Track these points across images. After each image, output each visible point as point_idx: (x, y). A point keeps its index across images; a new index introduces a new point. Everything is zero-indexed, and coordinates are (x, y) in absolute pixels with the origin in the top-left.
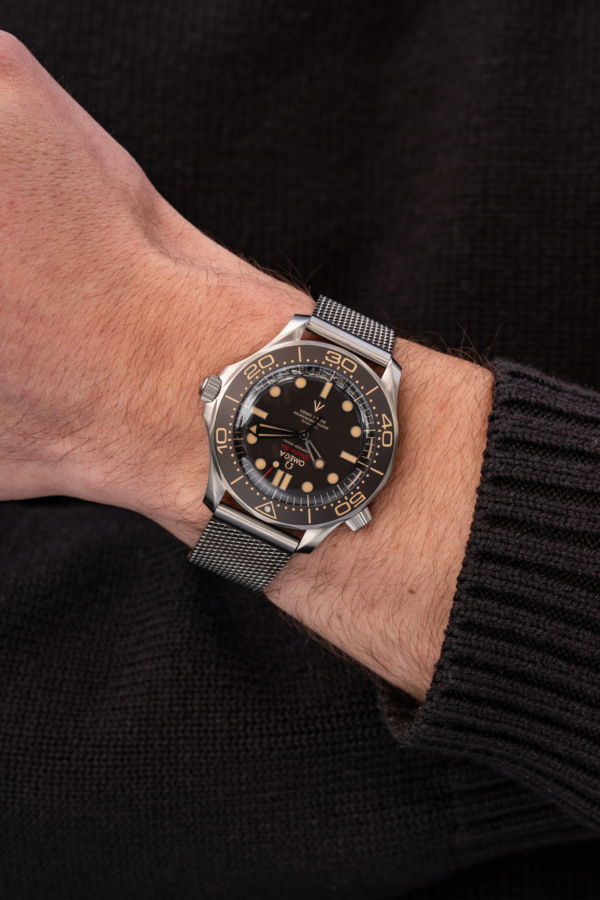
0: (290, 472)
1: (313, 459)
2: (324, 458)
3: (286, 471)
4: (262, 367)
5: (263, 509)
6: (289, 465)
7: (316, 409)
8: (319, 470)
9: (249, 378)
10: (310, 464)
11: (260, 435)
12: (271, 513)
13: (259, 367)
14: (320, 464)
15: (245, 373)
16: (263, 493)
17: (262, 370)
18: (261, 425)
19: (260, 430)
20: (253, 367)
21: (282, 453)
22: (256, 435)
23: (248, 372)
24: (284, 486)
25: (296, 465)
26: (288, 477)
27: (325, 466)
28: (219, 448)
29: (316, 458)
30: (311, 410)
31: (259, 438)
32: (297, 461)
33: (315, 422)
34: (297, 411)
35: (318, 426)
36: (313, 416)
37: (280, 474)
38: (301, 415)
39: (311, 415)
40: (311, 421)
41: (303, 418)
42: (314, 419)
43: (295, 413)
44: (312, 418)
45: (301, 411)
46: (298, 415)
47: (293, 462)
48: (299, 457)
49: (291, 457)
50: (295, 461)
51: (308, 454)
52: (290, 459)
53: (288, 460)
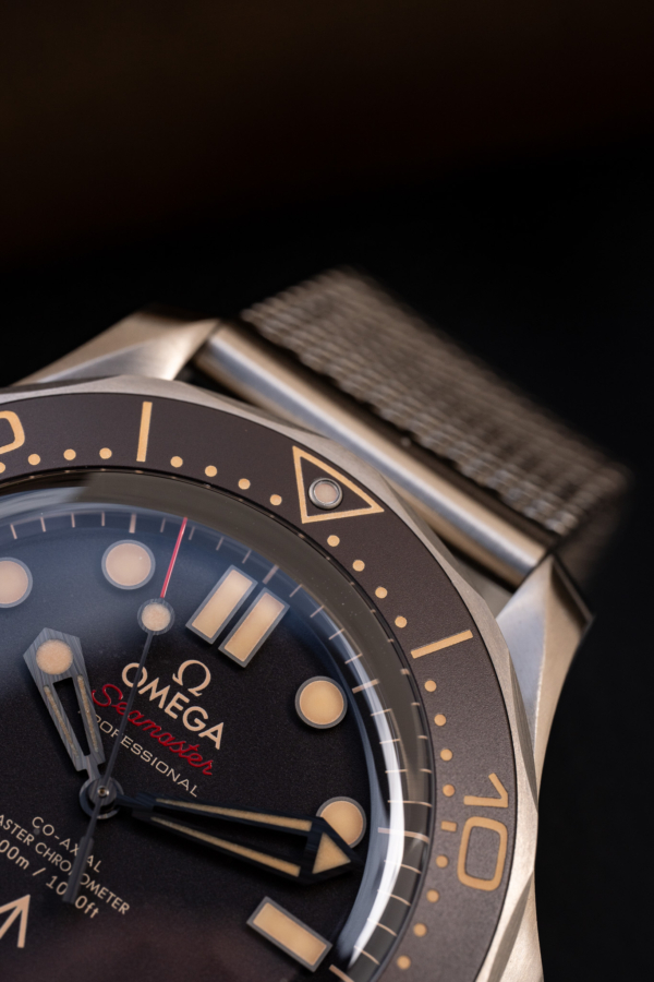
0: (197, 646)
1: (81, 684)
3: (211, 651)
5: (349, 500)
6: (194, 676)
7: (22, 905)
8: (63, 628)
11: (304, 826)
12: (312, 474)
14: (54, 657)
18: (292, 870)
19: (301, 847)
21: (216, 734)
22: (323, 828)
24: (232, 587)
25: (162, 671)
27: (31, 638)
28: (503, 802)
29: (65, 686)
31: (311, 814)
32: (155, 690)
33: (41, 848)
34: (116, 913)
35: (31, 830)
36: (46, 877)
37: (241, 647)
38: (100, 891)
39: (55, 885)
40: (56, 859)
41: (94, 876)
42: (45, 862)
43: (124, 908)
44: (53, 869)
45: (96, 911)
46: (112, 895)
47: (175, 688)
48: (145, 704)
49: (180, 714)
50: (165, 691)
51: (99, 709)
52: (186, 706)
53: (194, 701)
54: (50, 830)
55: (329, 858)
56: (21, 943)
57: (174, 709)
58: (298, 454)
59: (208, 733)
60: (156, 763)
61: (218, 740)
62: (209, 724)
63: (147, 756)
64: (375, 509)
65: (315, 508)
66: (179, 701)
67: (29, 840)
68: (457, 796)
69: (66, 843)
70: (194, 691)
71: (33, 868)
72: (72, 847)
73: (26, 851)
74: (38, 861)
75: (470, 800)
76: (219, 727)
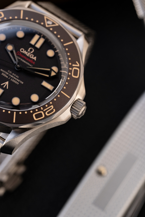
0: (31, 46)
1: (14, 51)
2: (6, 51)
3: (34, 46)
4: (42, 112)
6: (31, 50)
7: (7, 83)
8: (11, 43)
9: (52, 106)
10: (17, 48)
11: (49, 70)
12: (47, 20)
13: (44, 112)
14: (10, 48)
15: (54, 110)
16: (52, 32)
17: (42, 111)
18: (48, 76)
19: (49, 73)
20: (48, 113)
21: (35, 58)
22: (52, 70)
23: (52, 111)
24: (36, 37)
25: (26, 50)
26: (33, 42)
27: (6, 45)
28: (78, 66)
29: (12, 52)
30: (11, 83)
31: (50, 68)
32: (25, 52)
33: (10, 75)
34: (21, 84)
35: (8, 72)
36: (11, 79)
37: (38, 46)
38: (19, 81)
39: (12, 80)
40: (12, 76)
41: (18, 79)
42: (10, 77)
43: (23, 83)
44: (11, 78)
45: (18, 83)
46: (21, 81)
47: (28, 52)
48: (24, 54)
49: (29, 56)
50: (27, 52)
51: (17, 55)
52: (30, 54)
53: (31, 54)
54: (11, 72)
55: (53, 74)
56: (7, 88)
57: (28, 55)
58: (45, 18)
59: (34, 58)
60: (26, 63)
61: (35, 59)
62: (34, 57)
63: (25, 62)
64: (57, 25)
65: (48, 25)
66: (29, 54)
67: (8, 74)
68: (72, 65)
69: (13, 74)
70: (32, 52)
71: (8, 78)
72: (14, 74)
73: (7, 75)
74: (9, 77)
75: (73, 65)
76: (35, 57)
